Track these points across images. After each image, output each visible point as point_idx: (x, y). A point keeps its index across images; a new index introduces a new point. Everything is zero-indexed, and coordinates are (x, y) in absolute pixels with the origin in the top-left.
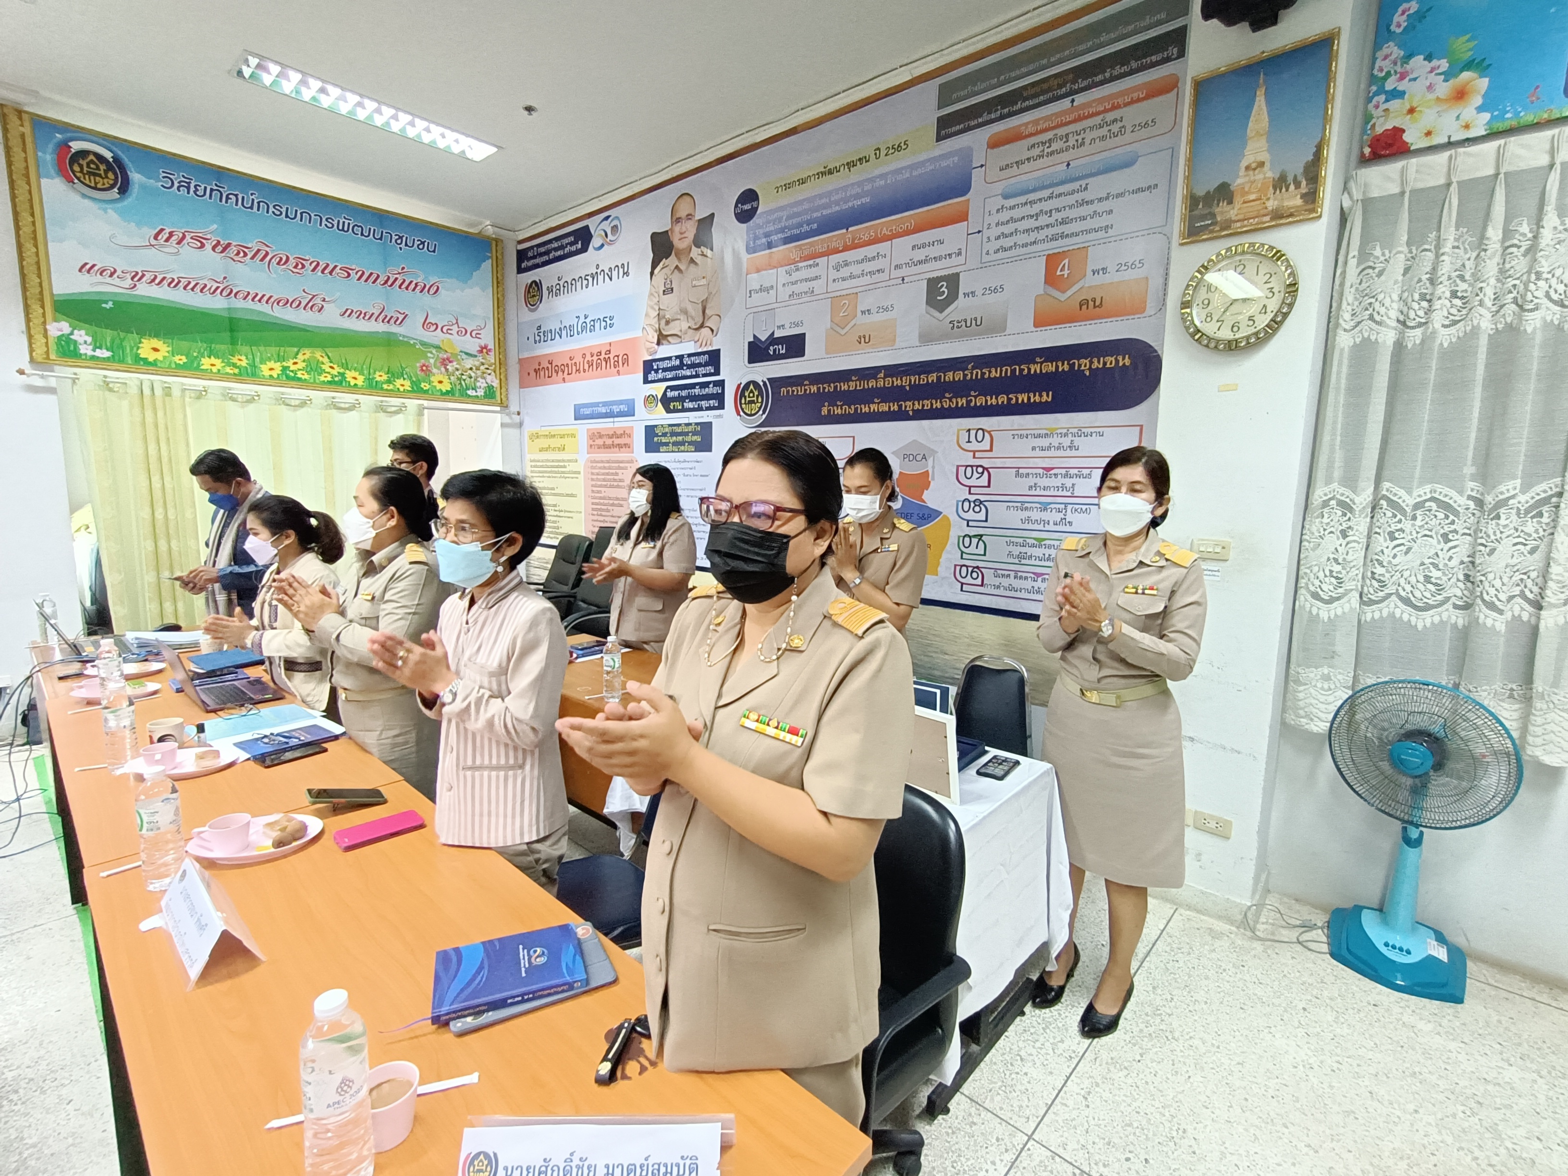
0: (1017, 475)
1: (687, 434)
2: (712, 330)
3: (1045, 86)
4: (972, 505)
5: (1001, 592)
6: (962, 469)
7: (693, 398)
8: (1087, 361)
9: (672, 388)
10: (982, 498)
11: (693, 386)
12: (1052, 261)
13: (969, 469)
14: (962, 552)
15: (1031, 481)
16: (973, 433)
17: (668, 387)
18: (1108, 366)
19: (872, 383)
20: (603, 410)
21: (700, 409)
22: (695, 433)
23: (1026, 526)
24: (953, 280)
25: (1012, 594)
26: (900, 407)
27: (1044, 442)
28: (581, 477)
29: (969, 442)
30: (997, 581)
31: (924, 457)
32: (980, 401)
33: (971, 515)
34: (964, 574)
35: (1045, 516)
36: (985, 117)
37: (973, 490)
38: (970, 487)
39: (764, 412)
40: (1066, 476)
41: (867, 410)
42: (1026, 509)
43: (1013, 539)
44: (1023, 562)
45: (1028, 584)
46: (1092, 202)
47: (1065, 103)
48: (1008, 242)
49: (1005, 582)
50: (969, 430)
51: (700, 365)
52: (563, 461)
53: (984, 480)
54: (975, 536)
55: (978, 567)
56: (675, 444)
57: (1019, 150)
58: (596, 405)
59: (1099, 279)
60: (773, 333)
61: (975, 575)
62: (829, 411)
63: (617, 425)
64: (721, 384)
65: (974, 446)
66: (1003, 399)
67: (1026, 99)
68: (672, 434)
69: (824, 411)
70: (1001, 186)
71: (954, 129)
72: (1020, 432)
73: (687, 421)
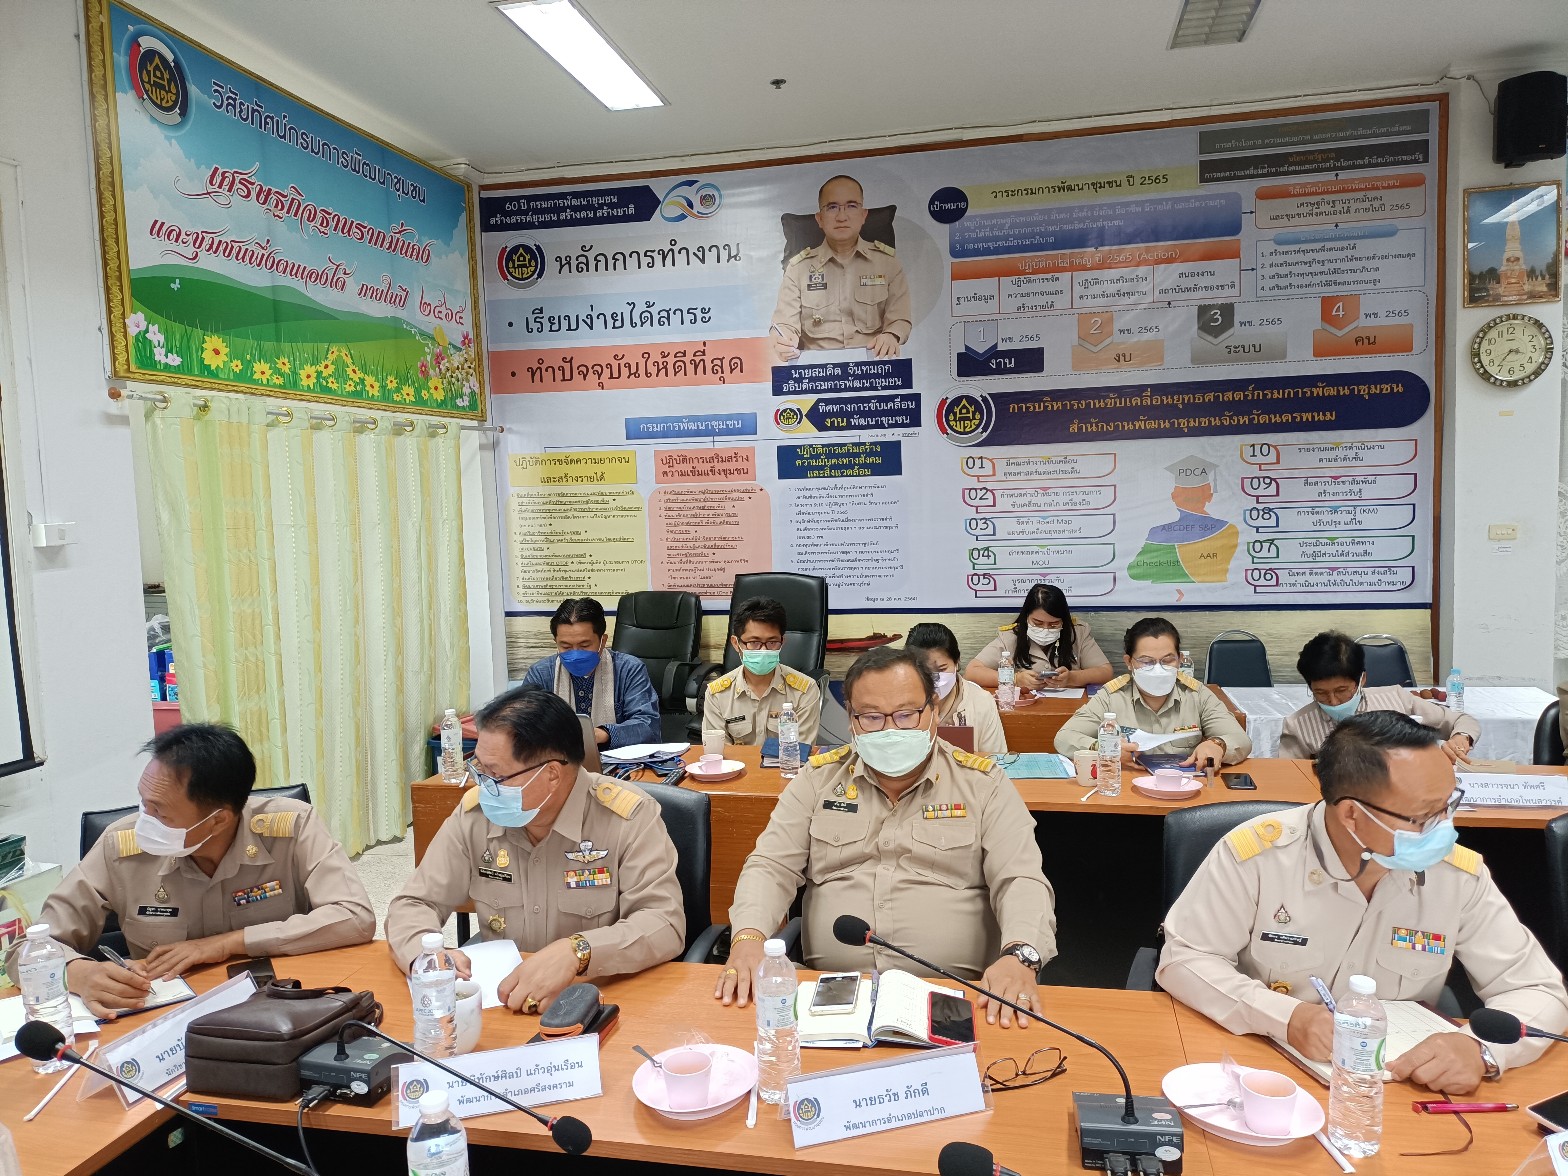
0: (1306, 483)
1: (858, 455)
2: (898, 338)
3: (1311, 157)
4: (1261, 513)
5: (1298, 588)
6: (1247, 482)
7: (864, 414)
8: (1366, 387)
9: (828, 402)
10: (1271, 506)
11: (868, 399)
12: (1328, 303)
13: (1256, 480)
14: (1253, 557)
15: (1320, 488)
16: (1257, 448)
17: (819, 401)
18: (1384, 392)
19: (1136, 401)
20: (692, 427)
21: (882, 426)
22: (870, 454)
23: (1318, 528)
24: (1228, 310)
25: (1310, 589)
26: (1172, 424)
27: (1331, 455)
28: (645, 514)
29: (1254, 455)
30: (1292, 580)
31: (1204, 471)
32: (1264, 419)
33: (1260, 522)
34: (1256, 577)
35: (1336, 517)
36: (1251, 171)
37: (1261, 499)
38: (1258, 497)
39: (985, 429)
40: (1353, 482)
41: (1131, 427)
42: (1317, 513)
43: (1305, 541)
44: (1318, 559)
45: (1324, 578)
46: (1360, 259)
47: (1330, 176)
48: (1283, 282)
49: (1301, 579)
50: (1253, 446)
51: (878, 376)
52: (602, 494)
53: (1273, 489)
54: (1266, 541)
55: (1271, 569)
56: (833, 467)
57: (1289, 205)
58: (679, 419)
59: (1371, 322)
60: (996, 346)
61: (1268, 577)
62: (1080, 428)
63: (717, 445)
64: (917, 398)
65: (1260, 459)
66: (1287, 417)
67: (1291, 164)
68: (829, 456)
69: (1074, 428)
70: (1273, 233)
71: (1219, 175)
72: (1306, 447)
73: (856, 440)
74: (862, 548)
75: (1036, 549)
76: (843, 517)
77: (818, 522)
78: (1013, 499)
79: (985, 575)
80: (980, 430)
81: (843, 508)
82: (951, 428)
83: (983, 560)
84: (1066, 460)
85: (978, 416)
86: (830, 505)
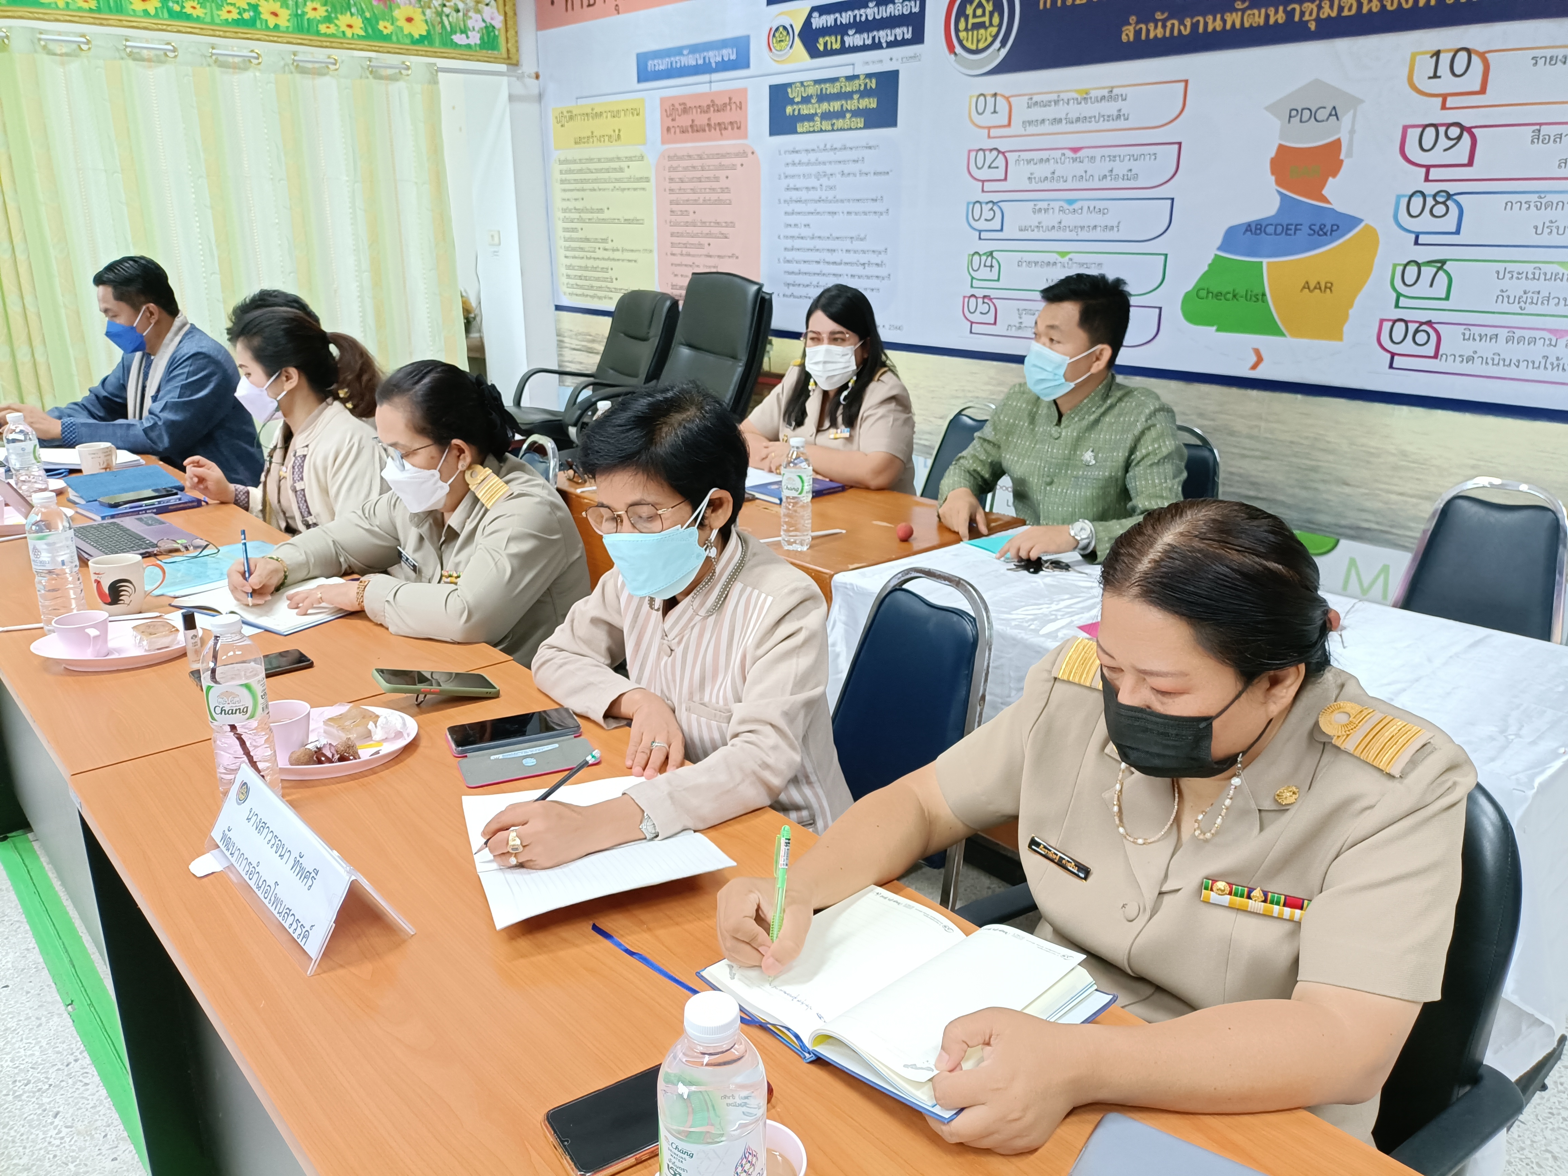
0: (1537, 137)
1: (849, 95)
4: (1430, 202)
5: (1476, 367)
6: (1413, 135)
7: (863, 25)
9: (823, 10)
10: (1452, 188)
11: (863, 3)
13: (1431, 131)
14: (1399, 295)
16: (1445, 59)
17: (814, 9)
20: (691, 60)
21: (876, 46)
22: (866, 93)
23: (1545, 239)
25: (1500, 371)
26: (1290, 14)
28: (652, 186)
29: (1435, 76)
30: (1467, 348)
33: (1425, 223)
34: (1397, 337)
37: (1434, 174)
38: (1428, 168)
39: (1003, 43)
41: (1218, 24)
42: (1549, 205)
43: (1510, 267)
44: (1530, 309)
45: (1537, 351)
49: (1486, 349)
50: (1437, 54)
52: (619, 159)
53: (1460, 153)
54: (1430, 263)
55: (1429, 323)
56: (826, 116)
58: (680, 51)
61: (1421, 337)
62: (1138, 33)
63: (716, 87)
65: (1447, 83)
68: (822, 98)
69: (1128, 33)
72: (1549, 53)
73: (850, 71)
74: (849, 244)
75: (1053, 257)
76: (831, 195)
77: (806, 202)
78: (1032, 168)
79: (985, 297)
80: (997, 44)
81: (831, 182)
83: (984, 273)
84: (1111, 96)
86: (818, 176)
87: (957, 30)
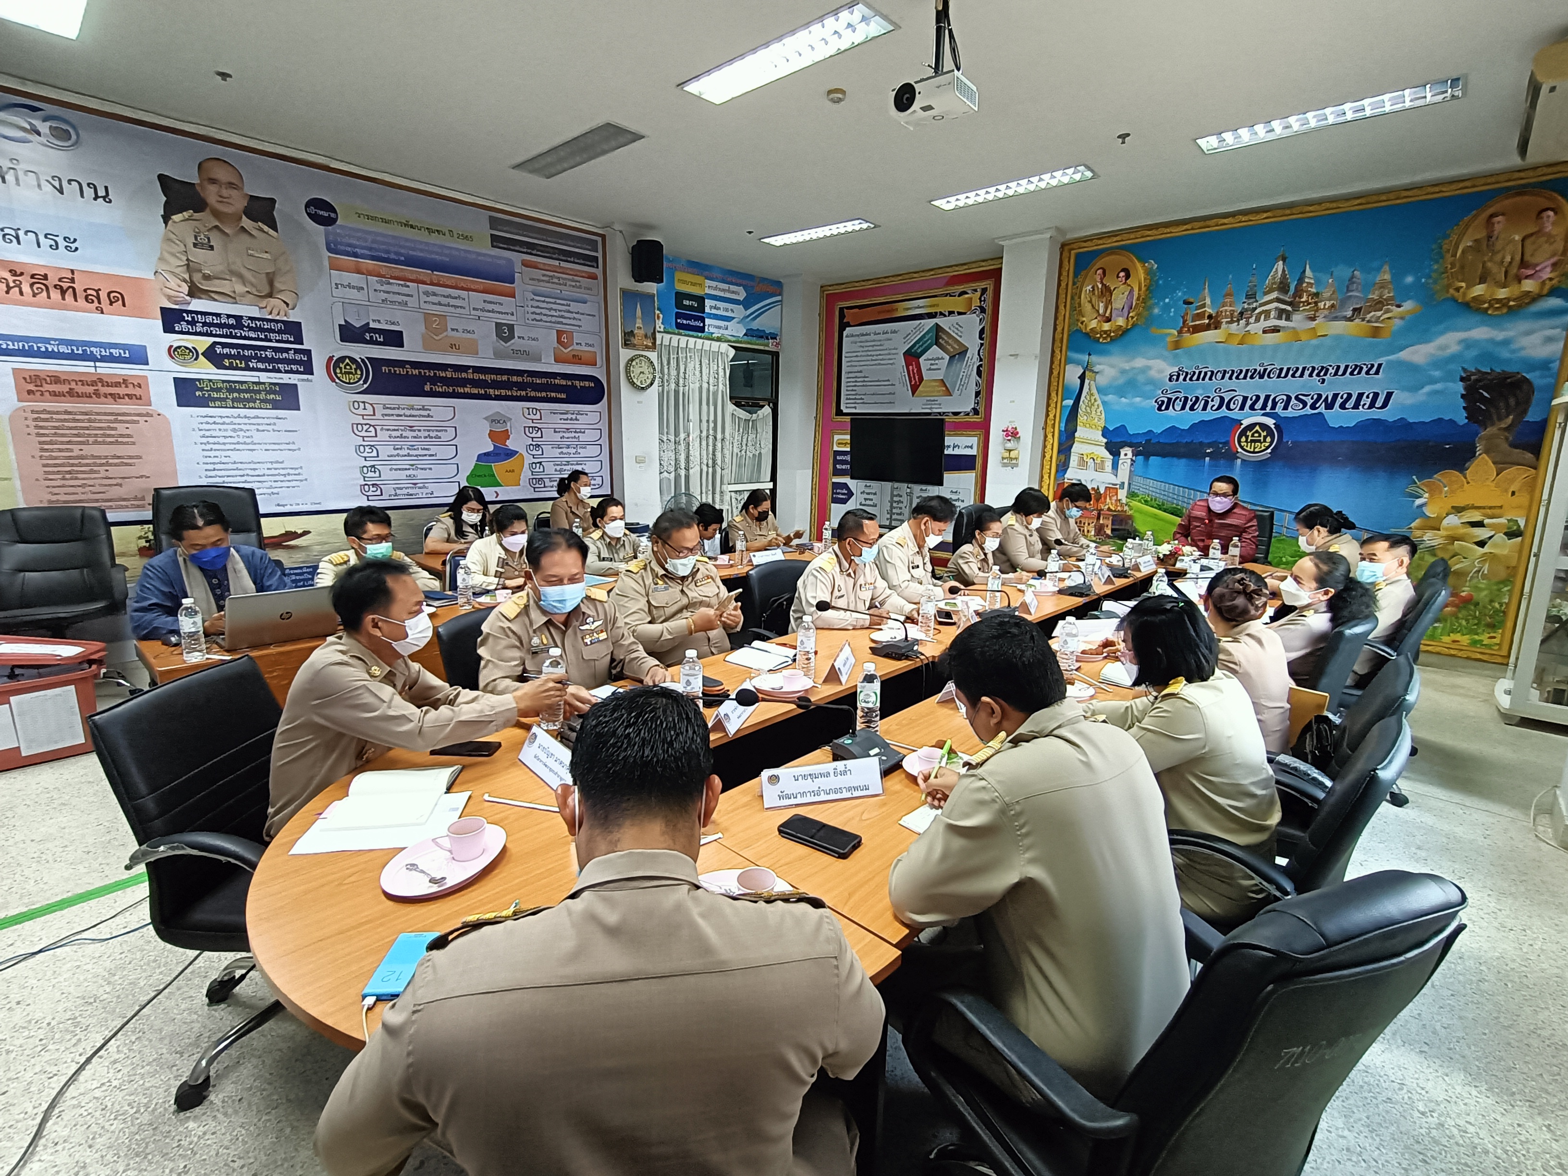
0: (555, 432)
1: (259, 392)
2: (287, 305)
3: (547, 249)
4: (535, 447)
6: (527, 429)
7: (260, 360)
8: (578, 382)
9: (224, 345)
10: (539, 443)
11: (265, 348)
12: (559, 333)
13: (531, 428)
14: (532, 472)
15: (561, 434)
16: (531, 410)
17: (215, 343)
18: (585, 385)
19: (464, 375)
20: (64, 350)
21: (279, 371)
22: (274, 392)
23: (561, 456)
24: (511, 328)
26: (486, 392)
27: (565, 417)
29: (529, 414)
31: (504, 421)
32: (533, 394)
33: (534, 452)
34: (534, 483)
35: (569, 450)
36: (517, 248)
37: (534, 439)
38: (532, 438)
40: (575, 432)
41: (462, 391)
43: (556, 463)
46: (572, 312)
47: (556, 263)
48: (538, 317)
50: (528, 408)
51: (271, 331)
53: (539, 435)
54: (538, 463)
55: (541, 478)
56: (233, 400)
57: (537, 273)
58: (47, 341)
59: (578, 347)
60: (368, 324)
61: (540, 482)
62: (431, 389)
63: (99, 370)
64: (308, 353)
65: (532, 416)
66: (544, 394)
67: (538, 251)
68: (231, 390)
69: (427, 388)
70: (531, 288)
71: (501, 245)
72: (553, 411)
73: (256, 380)
74: (270, 466)
75: (408, 467)
76: (248, 440)
77: (224, 444)
78: (390, 432)
79: (373, 485)
80: (361, 382)
81: (248, 434)
82: (339, 378)
83: (370, 474)
84: (423, 409)
85: (359, 372)
86: (234, 430)
87: (336, 373)
